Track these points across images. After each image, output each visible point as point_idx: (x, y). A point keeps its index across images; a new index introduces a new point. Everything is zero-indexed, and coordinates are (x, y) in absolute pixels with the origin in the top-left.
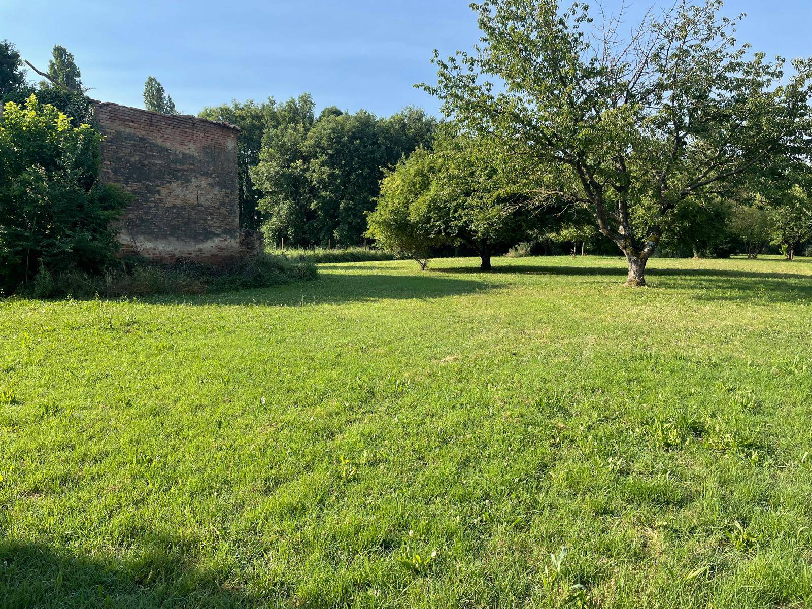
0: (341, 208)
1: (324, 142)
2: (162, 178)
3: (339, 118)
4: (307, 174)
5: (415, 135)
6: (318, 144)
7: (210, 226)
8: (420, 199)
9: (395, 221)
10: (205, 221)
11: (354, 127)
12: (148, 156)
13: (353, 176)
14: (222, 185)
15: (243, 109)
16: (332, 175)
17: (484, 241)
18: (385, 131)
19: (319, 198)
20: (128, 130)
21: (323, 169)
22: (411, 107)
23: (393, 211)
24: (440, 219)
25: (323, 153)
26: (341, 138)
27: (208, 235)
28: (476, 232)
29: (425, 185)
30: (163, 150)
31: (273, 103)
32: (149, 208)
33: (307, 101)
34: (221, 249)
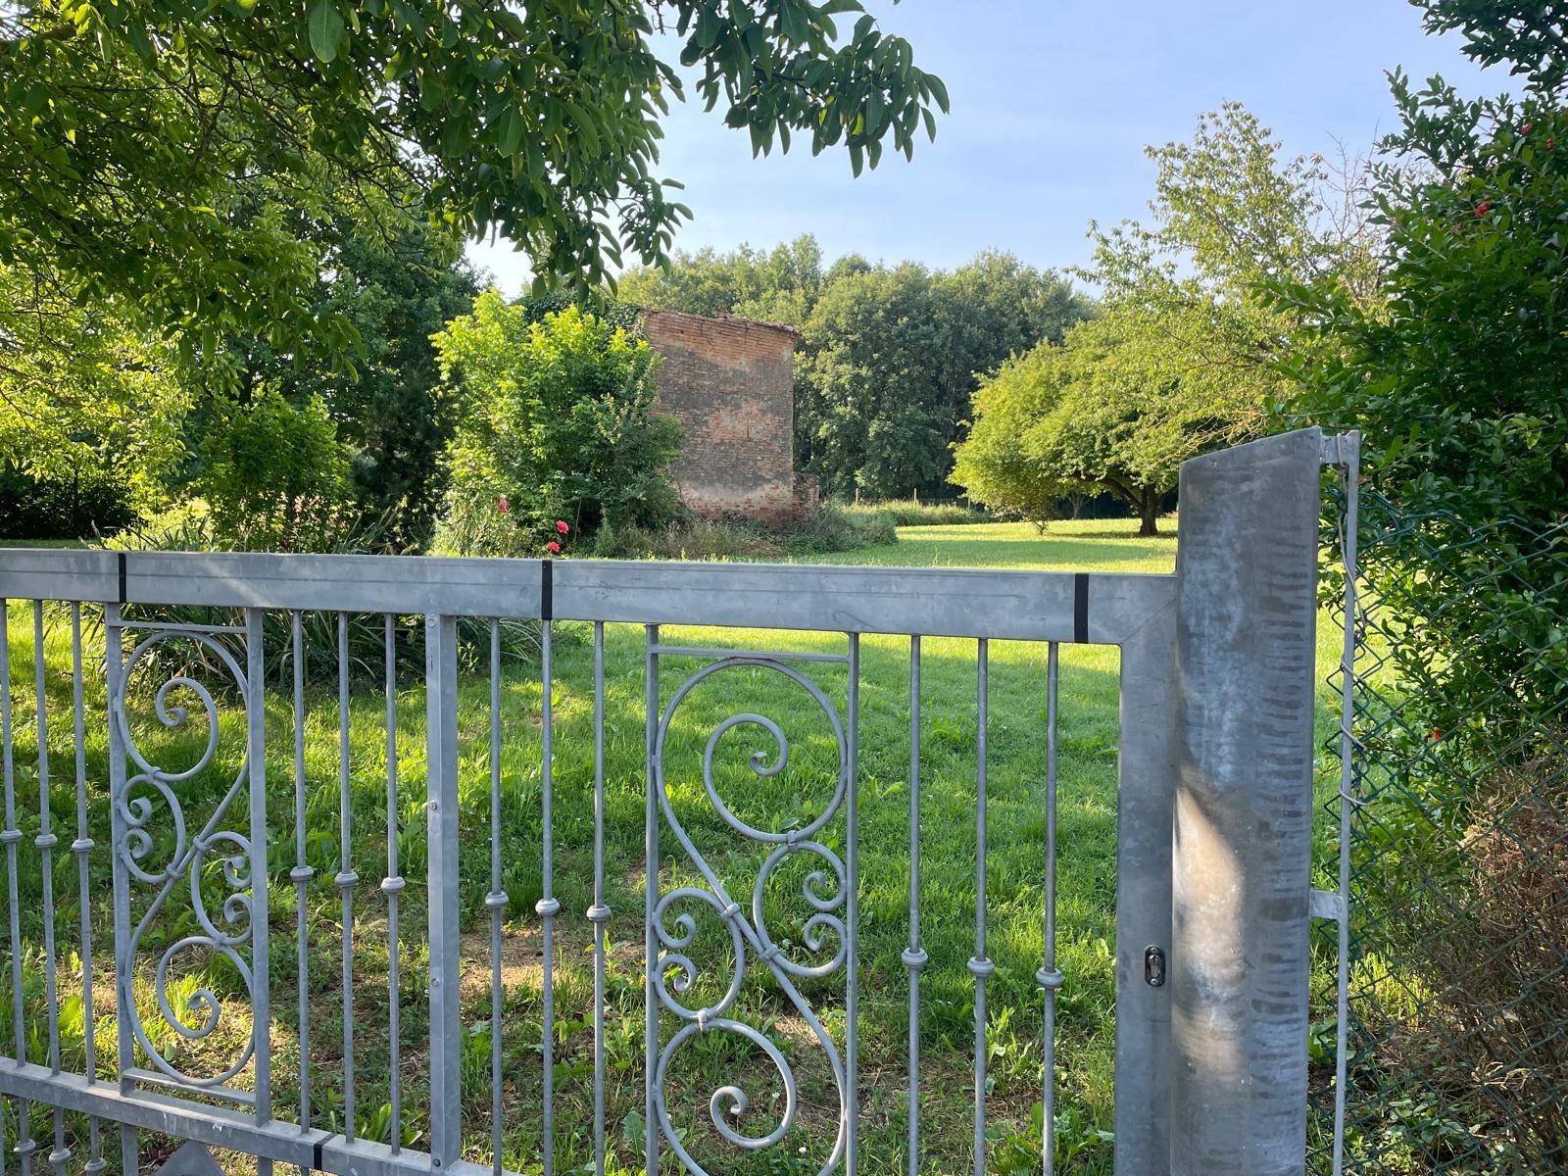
0: (872, 434)
1: (842, 322)
2: (710, 405)
3: (868, 279)
4: (812, 377)
5: (1002, 302)
6: (831, 326)
7: (760, 469)
8: (1046, 422)
9: (1003, 458)
10: (755, 461)
11: (895, 293)
12: (696, 376)
13: (893, 379)
14: (775, 411)
15: (694, 266)
16: (857, 379)
17: (1149, 489)
18: (947, 298)
19: (831, 416)
20: (678, 344)
21: (841, 368)
22: (992, 252)
23: (998, 443)
24: (1077, 455)
25: (839, 340)
26: (871, 313)
27: (758, 480)
28: (1137, 474)
29: (1051, 401)
30: (713, 367)
31: (749, 253)
32: (696, 446)
33: (808, 248)
34: (772, 500)
